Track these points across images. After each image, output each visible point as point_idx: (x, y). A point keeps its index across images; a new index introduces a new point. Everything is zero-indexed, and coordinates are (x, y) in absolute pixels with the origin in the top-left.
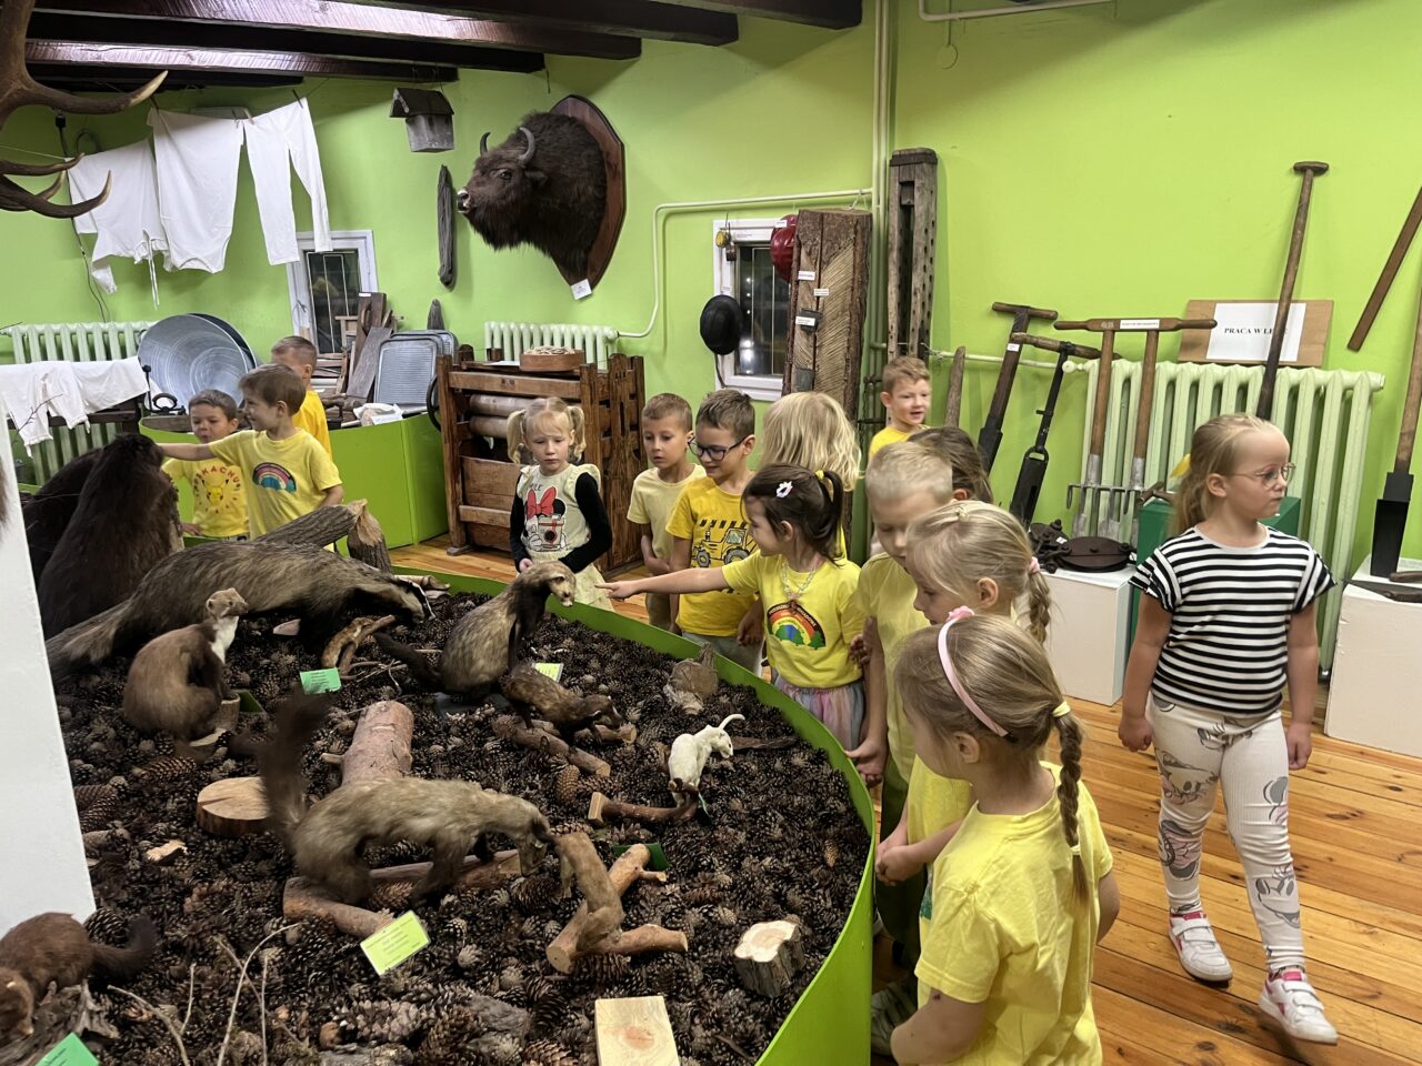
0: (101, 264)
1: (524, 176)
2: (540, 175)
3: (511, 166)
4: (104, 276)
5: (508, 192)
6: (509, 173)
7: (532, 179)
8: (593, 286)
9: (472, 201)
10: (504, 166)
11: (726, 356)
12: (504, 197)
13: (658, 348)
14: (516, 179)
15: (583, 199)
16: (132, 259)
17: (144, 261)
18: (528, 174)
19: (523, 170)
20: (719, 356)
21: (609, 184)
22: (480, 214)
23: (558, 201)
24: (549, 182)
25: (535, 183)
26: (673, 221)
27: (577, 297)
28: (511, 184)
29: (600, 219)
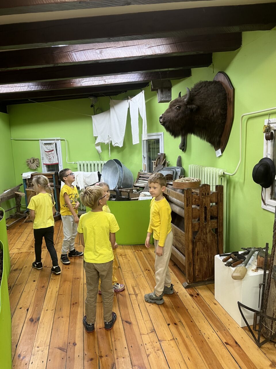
0: (98, 144)
1: (187, 107)
2: (194, 106)
3: (180, 104)
4: (99, 148)
5: (179, 114)
6: (180, 107)
7: (190, 108)
8: (222, 152)
9: (164, 120)
10: (178, 104)
11: (267, 189)
12: (177, 117)
13: (242, 181)
14: (182, 108)
15: (215, 115)
16: (105, 143)
17: (108, 144)
18: (188, 106)
19: (186, 105)
20: (264, 188)
21: (228, 108)
22: (167, 124)
23: (203, 117)
24: (199, 109)
25: (191, 110)
26: (250, 121)
27: (218, 156)
28: (181, 111)
29: (224, 123)
